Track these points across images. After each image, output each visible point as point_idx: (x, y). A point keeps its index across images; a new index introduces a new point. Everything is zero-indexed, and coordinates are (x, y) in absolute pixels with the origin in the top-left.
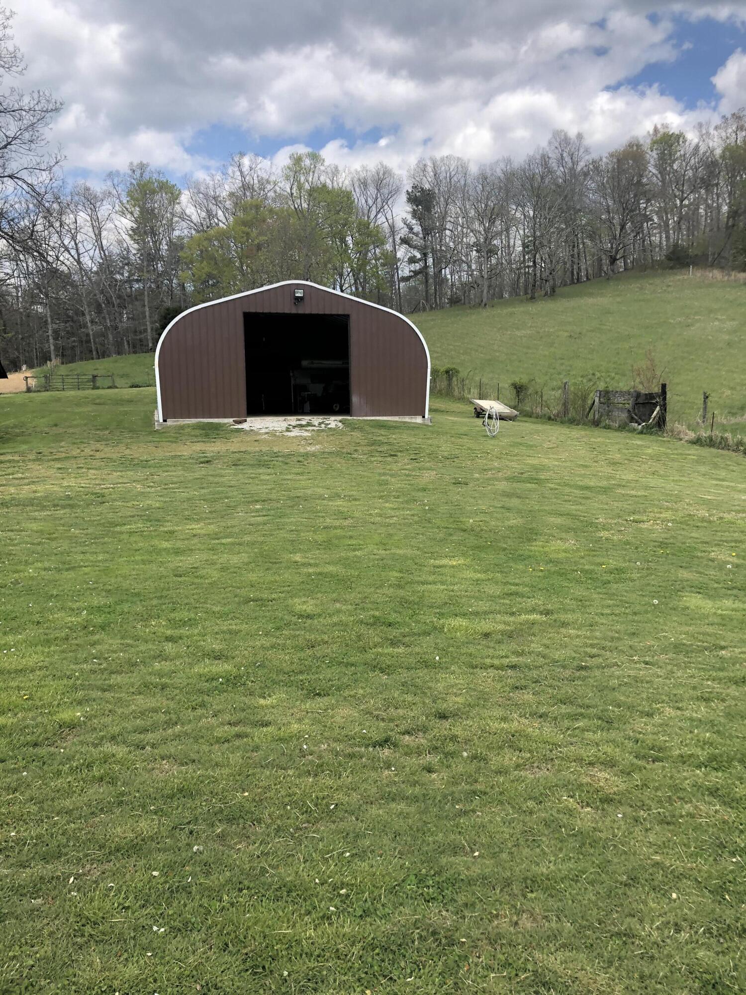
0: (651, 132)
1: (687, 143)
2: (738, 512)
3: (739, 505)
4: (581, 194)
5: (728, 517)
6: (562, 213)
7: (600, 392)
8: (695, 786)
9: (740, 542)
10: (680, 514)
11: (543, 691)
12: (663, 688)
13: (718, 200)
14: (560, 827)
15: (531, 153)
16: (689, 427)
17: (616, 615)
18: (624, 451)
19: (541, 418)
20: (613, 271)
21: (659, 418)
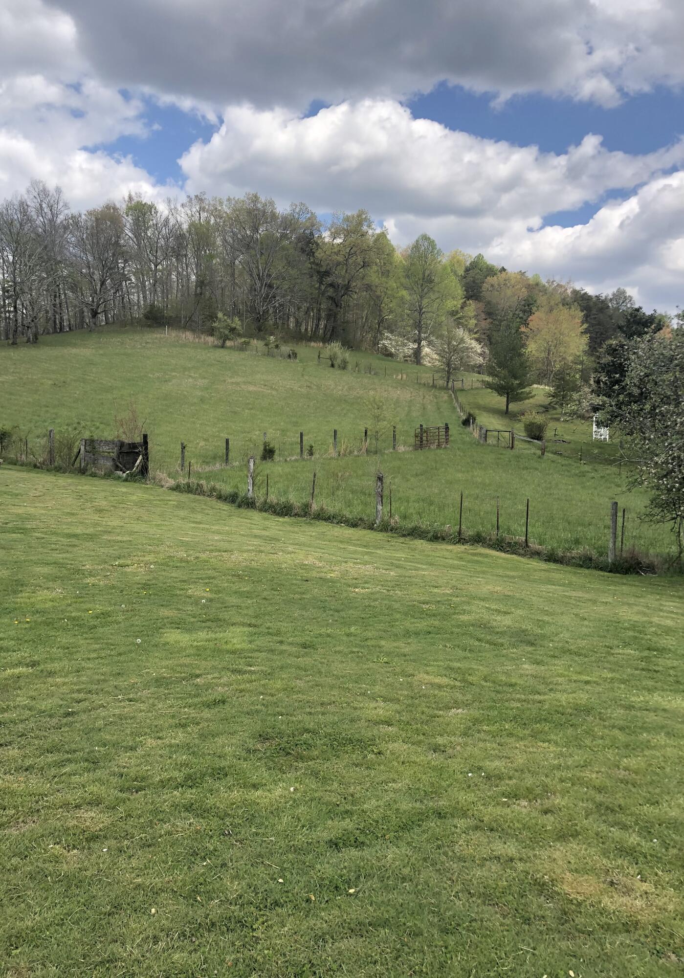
0: (127, 198)
1: (159, 215)
2: (211, 551)
3: (212, 545)
4: (62, 247)
5: (203, 556)
6: (43, 262)
7: (86, 440)
8: (173, 806)
9: (213, 578)
10: (162, 556)
11: (29, 744)
12: (145, 722)
13: (187, 269)
14: (46, 876)
15: (9, 198)
16: (169, 475)
17: (102, 658)
18: (110, 498)
19: (26, 466)
20: (95, 324)
21: (142, 466)
